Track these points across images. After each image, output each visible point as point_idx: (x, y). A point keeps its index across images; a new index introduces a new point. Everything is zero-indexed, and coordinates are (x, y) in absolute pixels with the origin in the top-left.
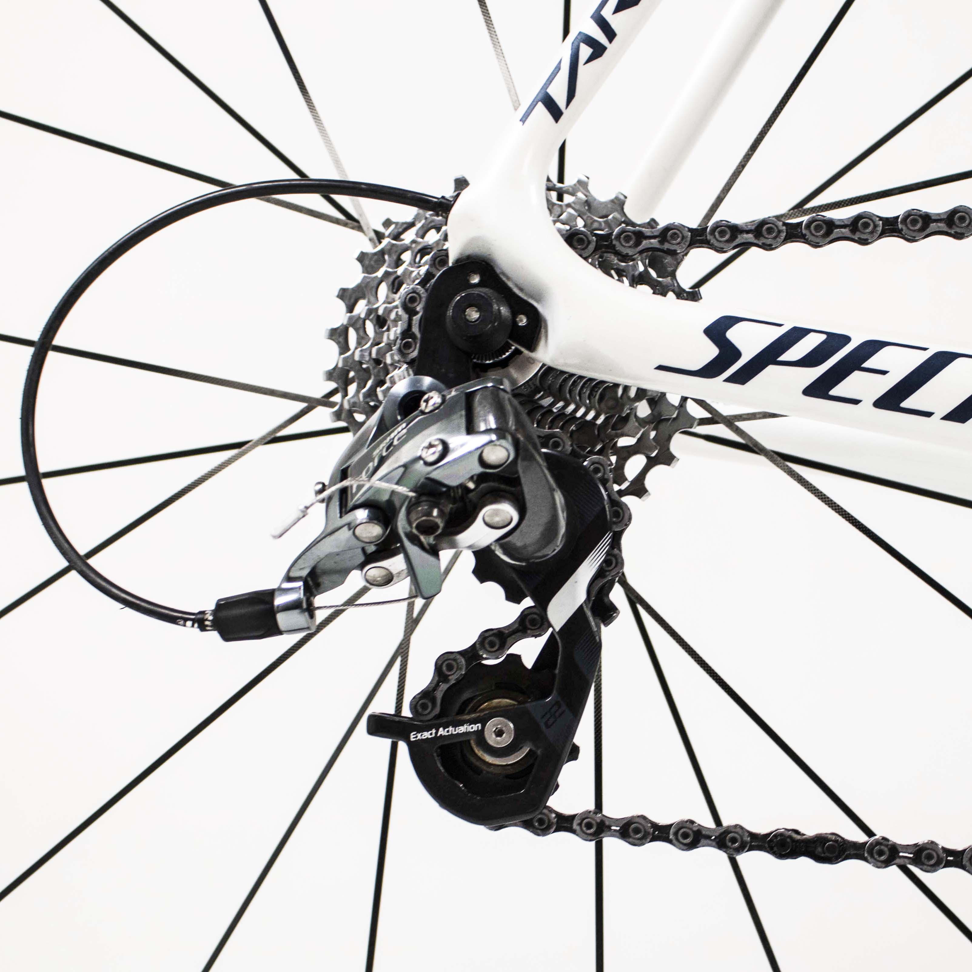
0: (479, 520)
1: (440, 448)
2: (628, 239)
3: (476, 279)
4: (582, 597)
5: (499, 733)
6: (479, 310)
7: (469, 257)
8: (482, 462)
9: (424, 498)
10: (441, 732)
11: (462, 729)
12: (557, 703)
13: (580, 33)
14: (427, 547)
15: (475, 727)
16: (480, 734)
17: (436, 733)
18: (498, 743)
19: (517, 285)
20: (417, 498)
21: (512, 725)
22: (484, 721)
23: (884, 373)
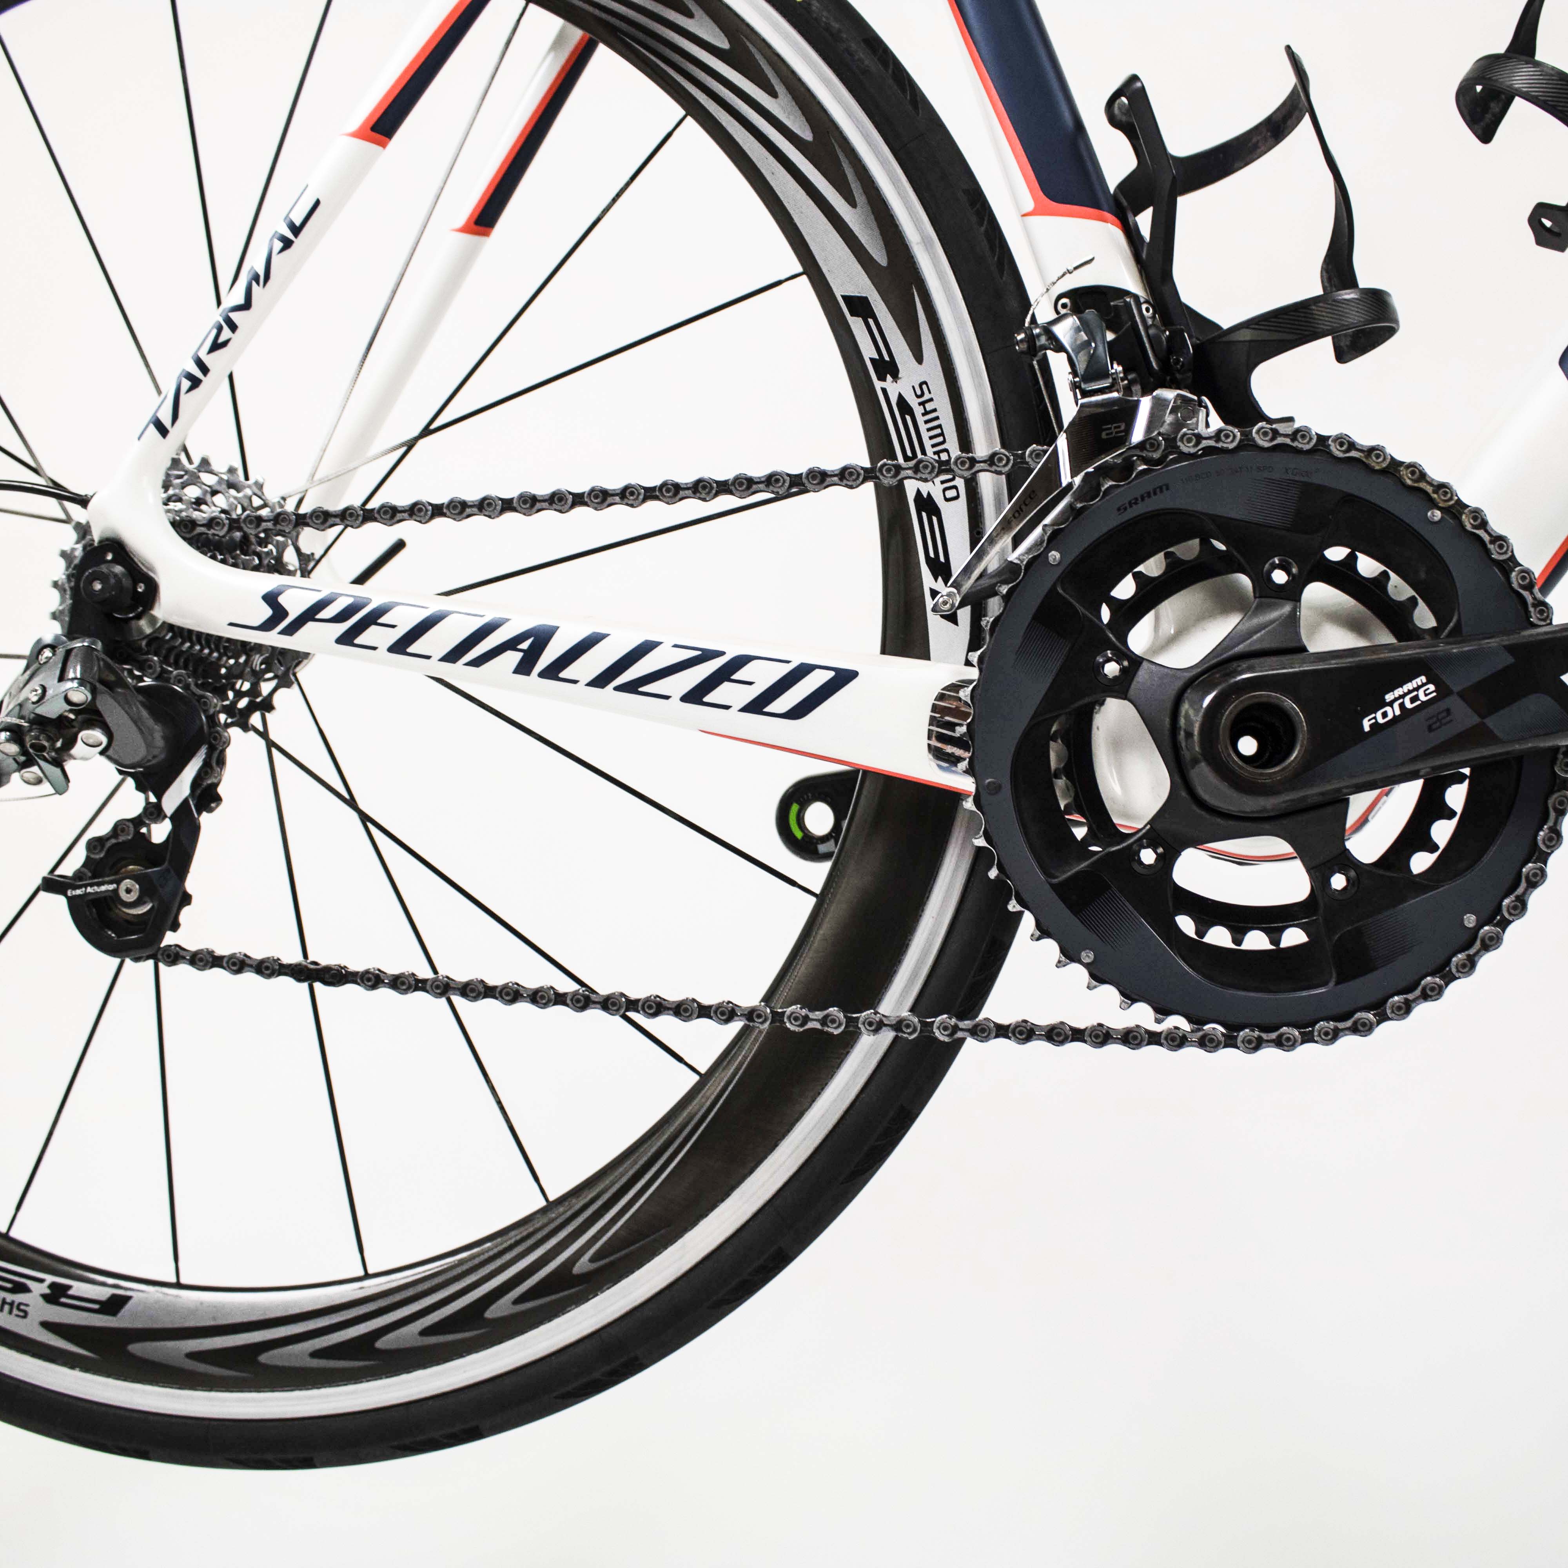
0: (79, 743)
1: (40, 691)
2: (251, 522)
3: (110, 557)
4: (186, 792)
5: (128, 891)
6: (102, 583)
7: (107, 539)
8: (67, 700)
9: (34, 727)
10: (89, 890)
11: (103, 888)
12: (168, 870)
13: (184, 370)
14: (50, 759)
15: (111, 887)
16: (116, 891)
17: (86, 891)
18: (129, 898)
19: (140, 561)
20: (30, 727)
21: (137, 886)
22: (118, 882)
23: (393, 626)
